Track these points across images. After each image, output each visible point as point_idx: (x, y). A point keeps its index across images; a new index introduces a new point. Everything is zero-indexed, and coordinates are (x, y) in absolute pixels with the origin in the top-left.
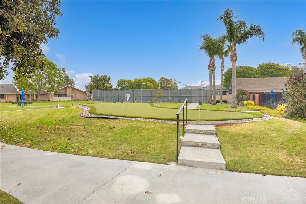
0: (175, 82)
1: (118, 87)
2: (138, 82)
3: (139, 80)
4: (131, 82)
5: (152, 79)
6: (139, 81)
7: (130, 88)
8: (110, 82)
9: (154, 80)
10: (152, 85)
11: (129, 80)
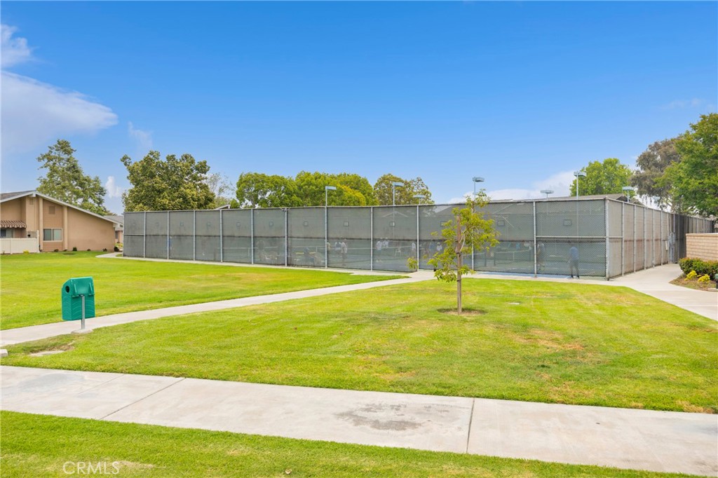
0: (425, 188)
1: (238, 201)
2: (309, 184)
3: (316, 179)
4: (285, 184)
5: (356, 177)
6: (314, 181)
7: (282, 204)
8: (204, 182)
9: (365, 182)
10: (358, 194)
11: (278, 177)
